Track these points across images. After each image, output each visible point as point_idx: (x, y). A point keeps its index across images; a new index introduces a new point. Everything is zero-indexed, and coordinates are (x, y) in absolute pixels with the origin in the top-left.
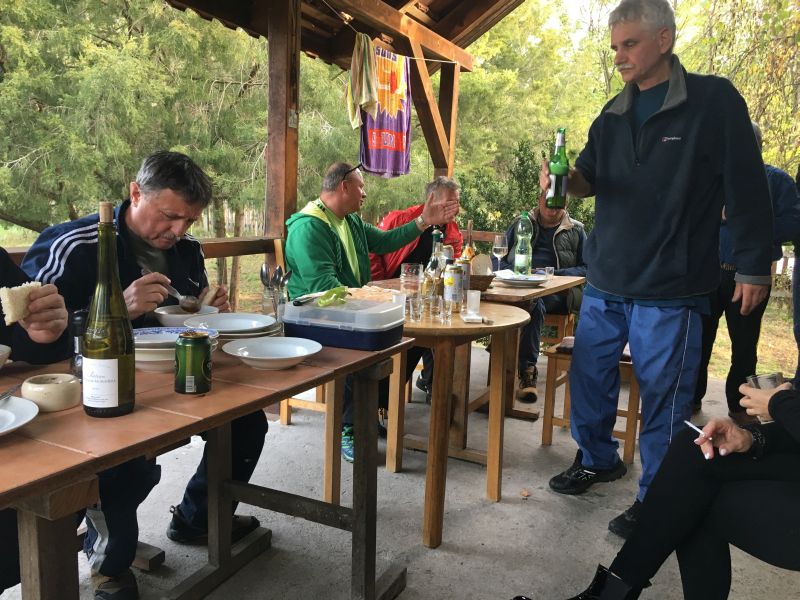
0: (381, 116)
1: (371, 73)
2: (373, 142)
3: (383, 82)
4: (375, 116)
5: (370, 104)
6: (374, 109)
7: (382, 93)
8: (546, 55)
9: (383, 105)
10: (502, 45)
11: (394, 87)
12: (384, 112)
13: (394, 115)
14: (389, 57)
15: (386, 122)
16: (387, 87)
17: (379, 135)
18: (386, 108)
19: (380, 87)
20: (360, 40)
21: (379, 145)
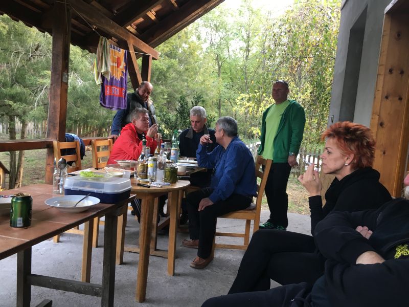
0: (112, 79)
1: (107, 57)
2: (107, 92)
3: (113, 62)
4: (109, 79)
5: (107, 72)
6: (108, 75)
7: (113, 67)
8: (191, 54)
9: (113, 74)
10: (170, 47)
11: (119, 65)
12: (113, 77)
13: (119, 79)
14: (117, 49)
15: (114, 82)
16: (115, 65)
17: (111, 89)
18: (114, 75)
19: (112, 64)
20: (102, 40)
21: (110, 93)
